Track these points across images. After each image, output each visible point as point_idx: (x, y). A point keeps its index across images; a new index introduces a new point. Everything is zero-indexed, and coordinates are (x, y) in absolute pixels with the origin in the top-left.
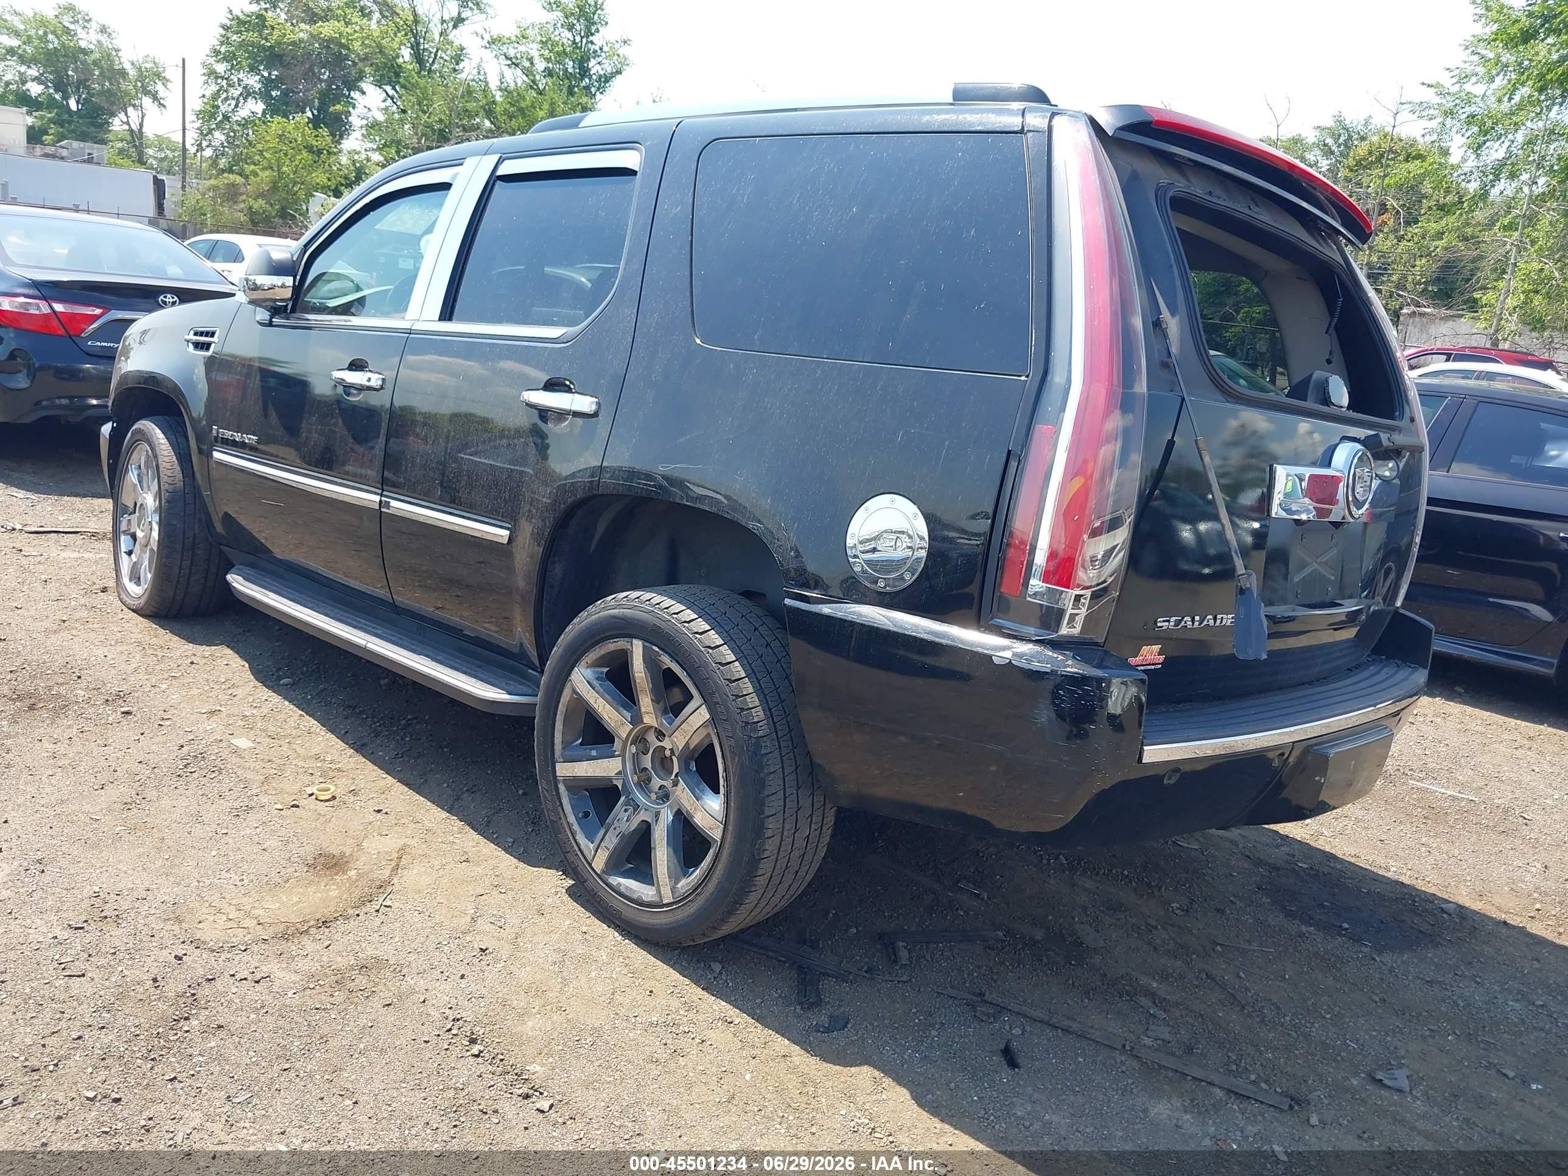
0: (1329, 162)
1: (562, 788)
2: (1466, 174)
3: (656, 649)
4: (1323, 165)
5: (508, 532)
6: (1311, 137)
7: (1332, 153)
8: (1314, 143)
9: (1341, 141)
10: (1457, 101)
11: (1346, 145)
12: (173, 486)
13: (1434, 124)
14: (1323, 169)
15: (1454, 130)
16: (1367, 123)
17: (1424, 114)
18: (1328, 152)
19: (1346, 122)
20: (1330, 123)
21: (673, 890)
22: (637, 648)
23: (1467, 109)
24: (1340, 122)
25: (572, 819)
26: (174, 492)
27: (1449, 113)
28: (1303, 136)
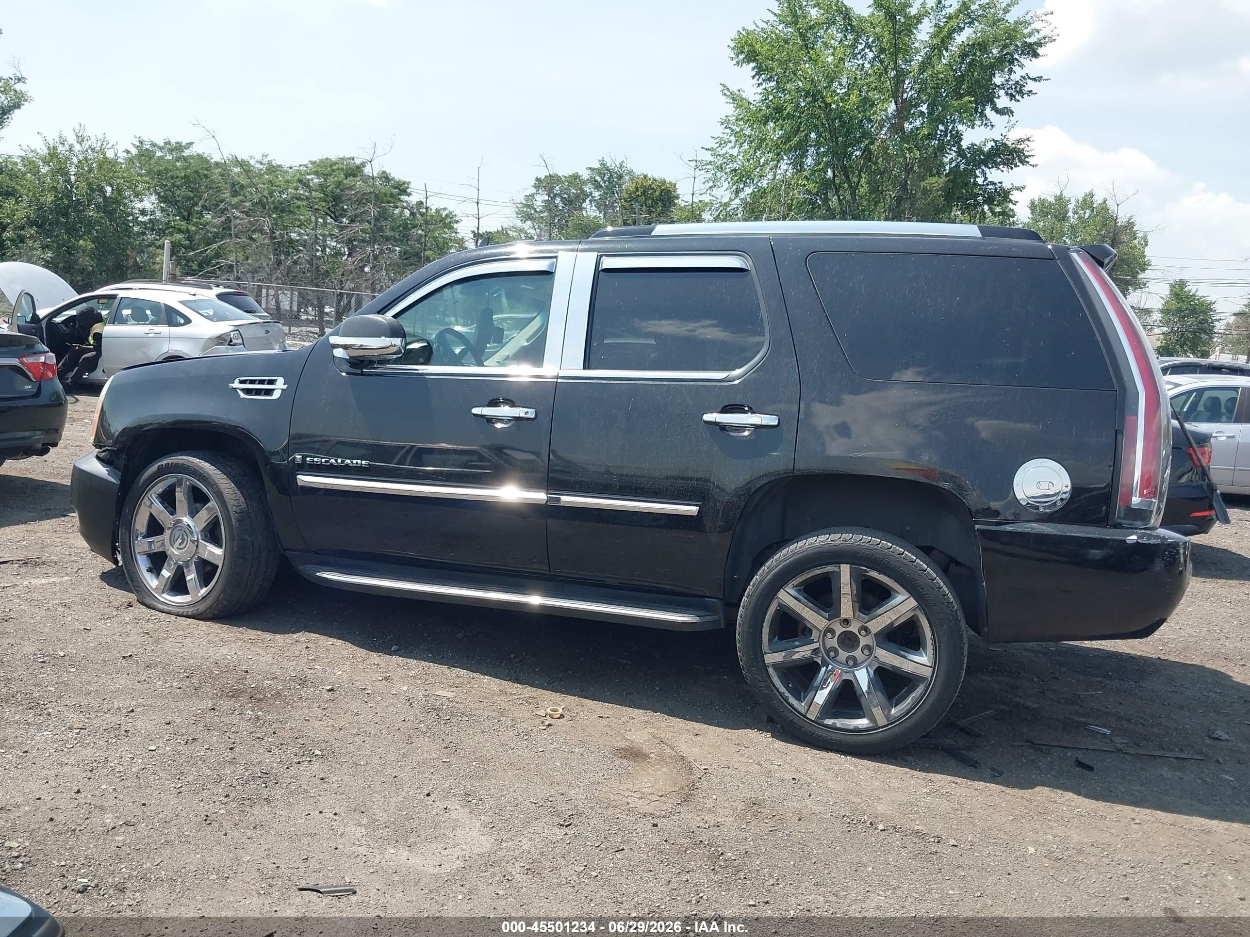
0: (599, 193)
1: (771, 671)
2: (734, 209)
3: (864, 568)
4: (596, 195)
5: (698, 508)
6: (585, 175)
7: (601, 187)
8: (588, 180)
9: (605, 179)
10: (725, 160)
11: (609, 182)
12: (239, 508)
13: (710, 175)
14: (596, 198)
15: (723, 179)
16: (621, 166)
17: (704, 167)
18: (598, 187)
19: (608, 165)
20: (597, 165)
21: (887, 717)
22: (845, 570)
23: (731, 165)
24: (603, 164)
25: (782, 689)
26: (242, 512)
27: (720, 168)
28: (580, 174)
